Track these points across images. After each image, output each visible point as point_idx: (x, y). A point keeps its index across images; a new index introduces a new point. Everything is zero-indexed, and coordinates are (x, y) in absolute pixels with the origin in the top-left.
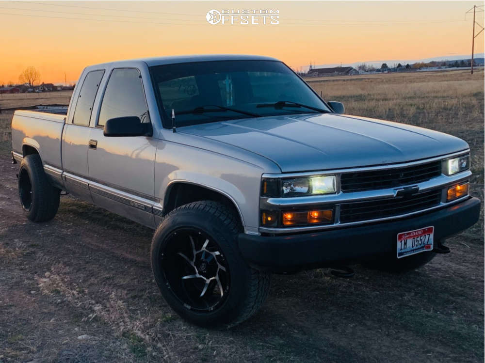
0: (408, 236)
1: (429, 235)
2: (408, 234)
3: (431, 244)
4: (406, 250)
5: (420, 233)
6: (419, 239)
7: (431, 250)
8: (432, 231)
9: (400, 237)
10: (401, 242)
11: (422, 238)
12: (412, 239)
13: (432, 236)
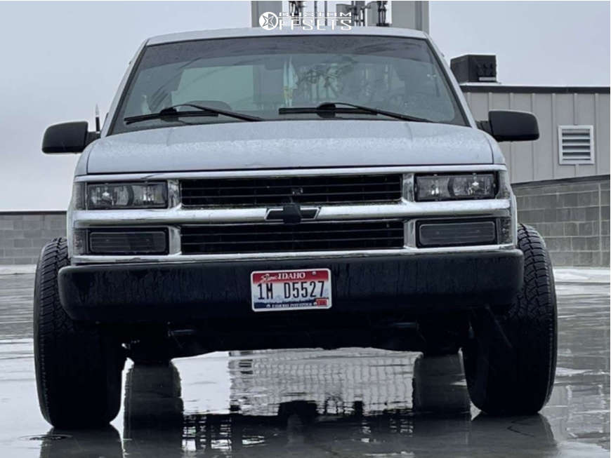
0: (273, 278)
1: (323, 282)
2: (271, 275)
3: (328, 298)
4: (273, 301)
5: (299, 276)
6: (298, 286)
7: (328, 308)
8: (327, 277)
9: (257, 278)
10: (260, 285)
11: (305, 285)
12: (283, 284)
13: (328, 284)
